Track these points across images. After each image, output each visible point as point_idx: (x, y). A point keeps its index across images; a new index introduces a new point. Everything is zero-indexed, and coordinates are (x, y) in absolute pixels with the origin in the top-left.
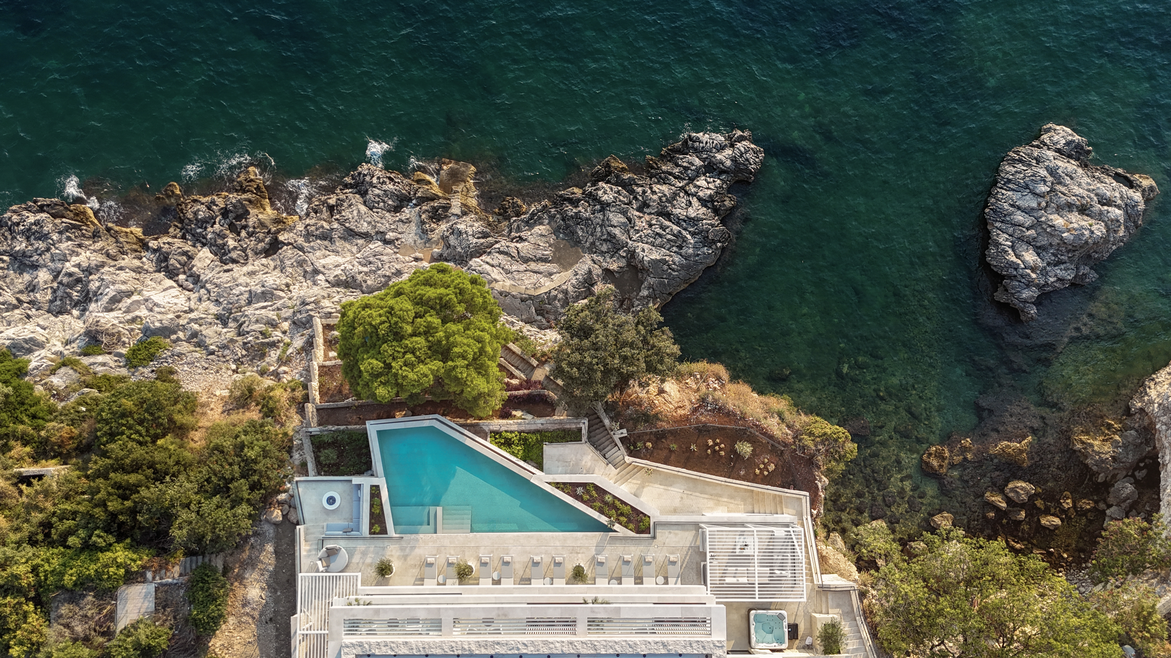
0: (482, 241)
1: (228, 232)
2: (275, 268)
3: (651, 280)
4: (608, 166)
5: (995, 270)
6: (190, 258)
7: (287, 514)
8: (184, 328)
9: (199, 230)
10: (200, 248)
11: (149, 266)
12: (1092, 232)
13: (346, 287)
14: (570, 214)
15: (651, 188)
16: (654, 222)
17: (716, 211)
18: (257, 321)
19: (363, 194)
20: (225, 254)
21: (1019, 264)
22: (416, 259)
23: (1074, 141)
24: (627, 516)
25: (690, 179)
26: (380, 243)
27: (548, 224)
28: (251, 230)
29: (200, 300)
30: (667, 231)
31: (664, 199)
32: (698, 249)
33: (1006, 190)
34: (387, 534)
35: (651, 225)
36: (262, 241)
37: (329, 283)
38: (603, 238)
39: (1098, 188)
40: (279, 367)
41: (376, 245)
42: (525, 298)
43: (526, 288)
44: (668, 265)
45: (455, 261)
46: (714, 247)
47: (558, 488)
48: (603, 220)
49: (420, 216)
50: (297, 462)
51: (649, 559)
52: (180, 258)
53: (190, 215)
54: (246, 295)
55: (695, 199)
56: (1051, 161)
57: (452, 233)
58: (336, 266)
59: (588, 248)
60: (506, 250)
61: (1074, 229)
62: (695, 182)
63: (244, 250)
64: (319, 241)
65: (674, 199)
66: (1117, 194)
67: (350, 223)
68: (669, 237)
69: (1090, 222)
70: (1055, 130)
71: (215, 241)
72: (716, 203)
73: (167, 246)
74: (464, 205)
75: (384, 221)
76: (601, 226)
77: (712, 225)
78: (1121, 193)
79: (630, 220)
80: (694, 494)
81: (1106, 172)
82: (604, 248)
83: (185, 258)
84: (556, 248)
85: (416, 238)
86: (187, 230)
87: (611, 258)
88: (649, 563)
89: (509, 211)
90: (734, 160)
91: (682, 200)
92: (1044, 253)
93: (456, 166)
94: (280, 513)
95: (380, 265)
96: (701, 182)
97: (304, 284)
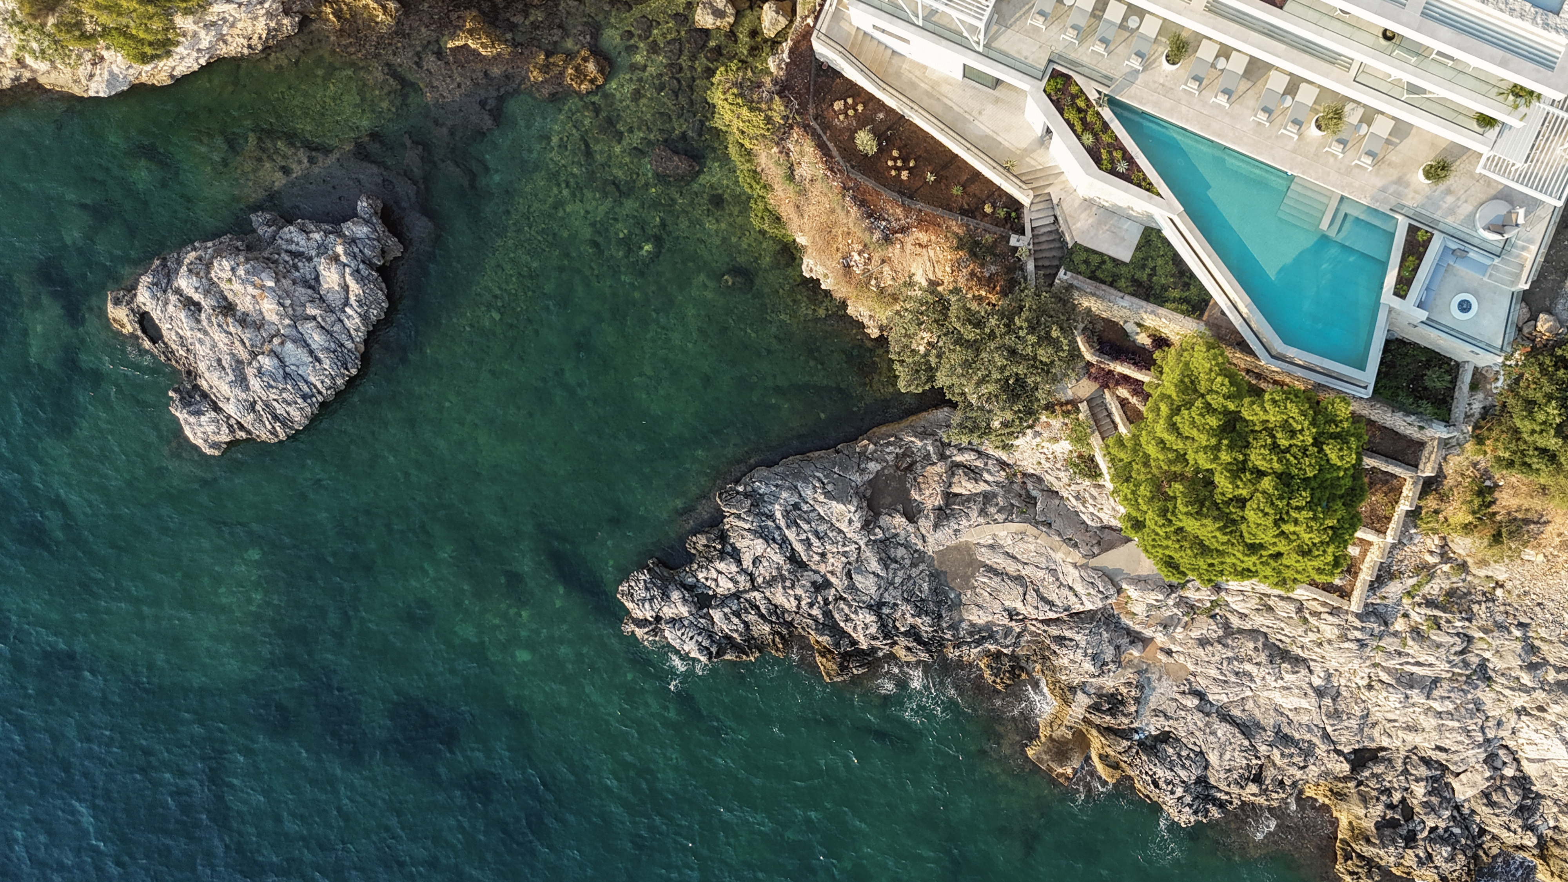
0: (1068, 634)
1: (1417, 810)
2: (1374, 725)
3: (857, 478)
4: (843, 668)
5: (383, 285)
6: (1486, 795)
7: (1529, 320)
8: (1543, 684)
9: (1457, 831)
10: (1466, 805)
11: (1549, 809)
12: (233, 269)
13: (1288, 652)
14: (928, 620)
15: (799, 607)
16: (817, 558)
17: (723, 537)
18: (1439, 646)
19: (1202, 781)
20: (1435, 779)
21: (351, 275)
22: (1169, 653)
23: (189, 412)
24: (1073, 104)
25: (738, 598)
26: (1211, 698)
27: (963, 620)
28: (1384, 798)
29: (1499, 724)
30: (804, 537)
31: (788, 584)
32: (772, 493)
33: (315, 387)
34: (1410, 225)
35: (823, 555)
36: (1373, 775)
37: (1309, 667)
38: (897, 566)
39: (192, 329)
40: (1435, 565)
41: (1217, 697)
42: (1044, 525)
43: (1036, 538)
44: (824, 488)
45: (1118, 623)
46: (749, 489)
47: (1150, 184)
48: (886, 590)
49: (1136, 712)
50: (1480, 396)
51: (1072, 33)
52: (1502, 800)
53: (1461, 858)
54: (1436, 693)
55: (745, 564)
56: (236, 397)
57: (1105, 664)
58: (1288, 689)
59: (923, 562)
60: (1041, 604)
61: (255, 286)
62: (733, 590)
63: (1405, 772)
64: (1297, 736)
65: (774, 579)
66: (171, 308)
67: (1241, 745)
68: (806, 527)
69: (228, 286)
70: (206, 441)
71: (1441, 803)
72: (719, 547)
73: (1513, 826)
74: (1067, 702)
75: (1192, 727)
76: (892, 583)
77: (739, 517)
78: (164, 310)
79: (849, 575)
80: (961, 111)
81: (168, 351)
82: (901, 552)
83: (1495, 797)
84: (967, 579)
85: (1155, 684)
86: (1473, 841)
87: (897, 535)
88: (1074, 27)
89: (1007, 667)
90: (666, 596)
91: (763, 572)
92: (308, 276)
93: (1053, 765)
94: (1539, 324)
95: (1225, 664)
96: (725, 586)
97: (1343, 682)
